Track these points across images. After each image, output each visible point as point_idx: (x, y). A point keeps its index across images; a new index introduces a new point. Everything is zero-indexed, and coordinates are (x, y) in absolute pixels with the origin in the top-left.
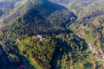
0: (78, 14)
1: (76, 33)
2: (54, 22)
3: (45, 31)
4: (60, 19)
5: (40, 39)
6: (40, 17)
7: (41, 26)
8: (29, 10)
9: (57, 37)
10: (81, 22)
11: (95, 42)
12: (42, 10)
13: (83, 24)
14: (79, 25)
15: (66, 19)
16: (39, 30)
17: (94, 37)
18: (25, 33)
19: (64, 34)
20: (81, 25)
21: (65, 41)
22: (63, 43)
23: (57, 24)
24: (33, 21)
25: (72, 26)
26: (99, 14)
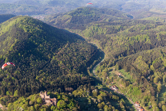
0: (103, 48)
1: (107, 84)
2: (65, 64)
3: (51, 83)
4: (74, 58)
5: (47, 101)
6: (40, 56)
7: (42, 72)
8: (17, 42)
9: (75, 93)
10: (113, 62)
11: (146, 100)
12: (41, 43)
13: (117, 66)
14: (110, 68)
15: (85, 59)
16: (41, 81)
17: (143, 92)
18: (14, 88)
19: (87, 87)
20: (113, 68)
21: (92, 101)
22: (90, 106)
23: (72, 69)
24: (28, 64)
25: (98, 72)
26: (141, 47)
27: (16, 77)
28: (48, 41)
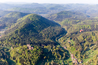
0: (68, 30)
2: (45, 35)
3: (36, 42)
4: (51, 33)
5: (29, 48)
6: (35, 31)
7: (33, 37)
8: (26, 24)
9: (45, 47)
10: (69, 36)
11: (76, 53)
12: (37, 25)
13: (70, 38)
15: (56, 34)
16: (31, 41)
17: (76, 49)
18: (19, 42)
19: (51, 45)
20: (68, 39)
22: (48, 53)
23: (48, 37)
25: (60, 40)
27: (22, 38)
28: (40, 25)
